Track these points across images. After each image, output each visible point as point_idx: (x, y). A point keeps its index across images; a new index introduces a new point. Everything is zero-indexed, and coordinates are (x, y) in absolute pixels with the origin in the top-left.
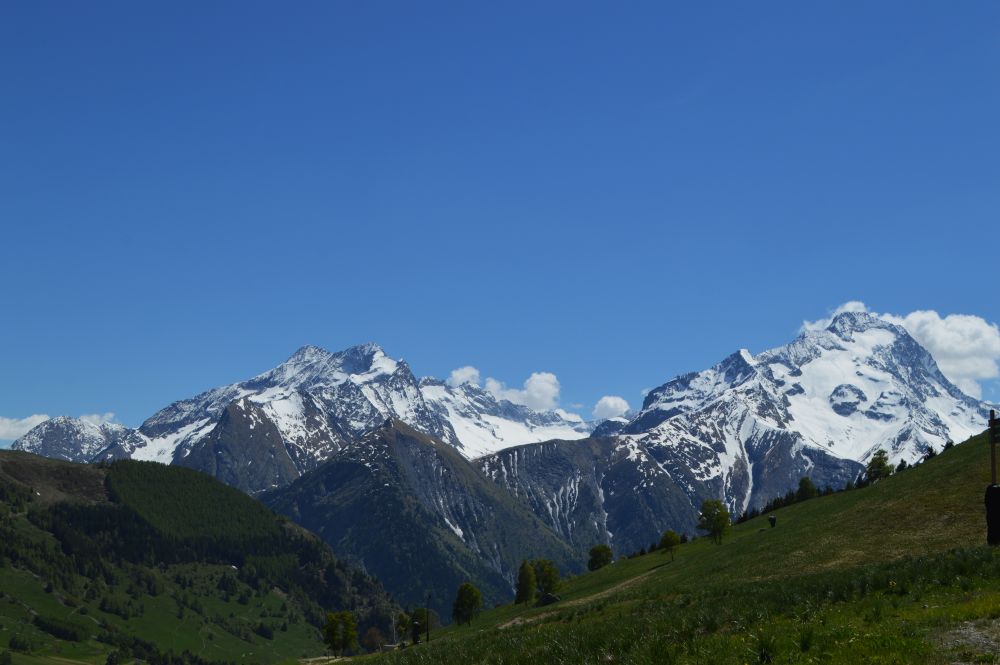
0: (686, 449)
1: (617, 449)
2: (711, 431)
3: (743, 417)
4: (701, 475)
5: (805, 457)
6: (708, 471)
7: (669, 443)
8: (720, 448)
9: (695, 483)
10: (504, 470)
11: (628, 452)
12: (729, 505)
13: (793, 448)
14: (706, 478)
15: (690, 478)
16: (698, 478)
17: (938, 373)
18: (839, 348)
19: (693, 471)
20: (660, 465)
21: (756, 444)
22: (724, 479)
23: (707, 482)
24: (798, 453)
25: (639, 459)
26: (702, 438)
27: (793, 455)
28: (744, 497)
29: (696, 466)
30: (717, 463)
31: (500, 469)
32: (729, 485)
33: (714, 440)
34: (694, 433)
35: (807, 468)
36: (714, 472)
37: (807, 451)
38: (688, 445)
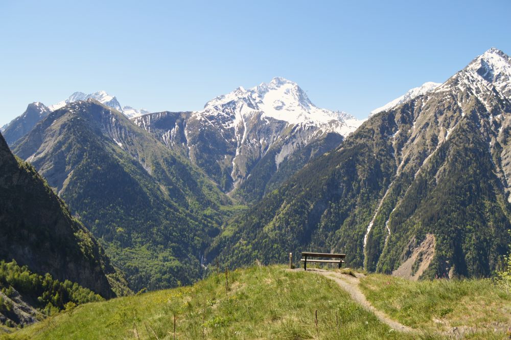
0: (220, 117)
1: (192, 116)
2: (230, 111)
3: (242, 107)
4: (226, 126)
5: (266, 120)
6: (229, 125)
7: (213, 114)
8: (233, 117)
9: (224, 129)
10: (144, 122)
11: (197, 117)
12: (237, 137)
13: (261, 116)
14: (228, 127)
15: (221, 127)
16: (225, 127)
17: (308, 99)
18: (275, 89)
19: (223, 124)
20: (210, 122)
21: (247, 116)
22: (235, 128)
23: (228, 129)
24: (263, 118)
25: (201, 120)
26: (227, 113)
27: (262, 119)
28: (243, 135)
29: (224, 123)
30: (232, 123)
31: (142, 121)
32: (237, 130)
33: (231, 114)
34: (223, 111)
35: (267, 124)
36: (231, 126)
37: (267, 118)
38: (221, 115)
